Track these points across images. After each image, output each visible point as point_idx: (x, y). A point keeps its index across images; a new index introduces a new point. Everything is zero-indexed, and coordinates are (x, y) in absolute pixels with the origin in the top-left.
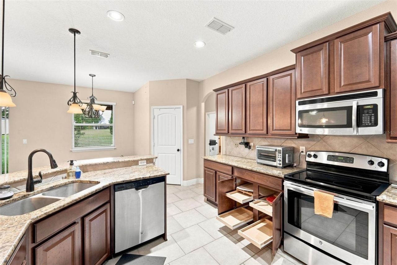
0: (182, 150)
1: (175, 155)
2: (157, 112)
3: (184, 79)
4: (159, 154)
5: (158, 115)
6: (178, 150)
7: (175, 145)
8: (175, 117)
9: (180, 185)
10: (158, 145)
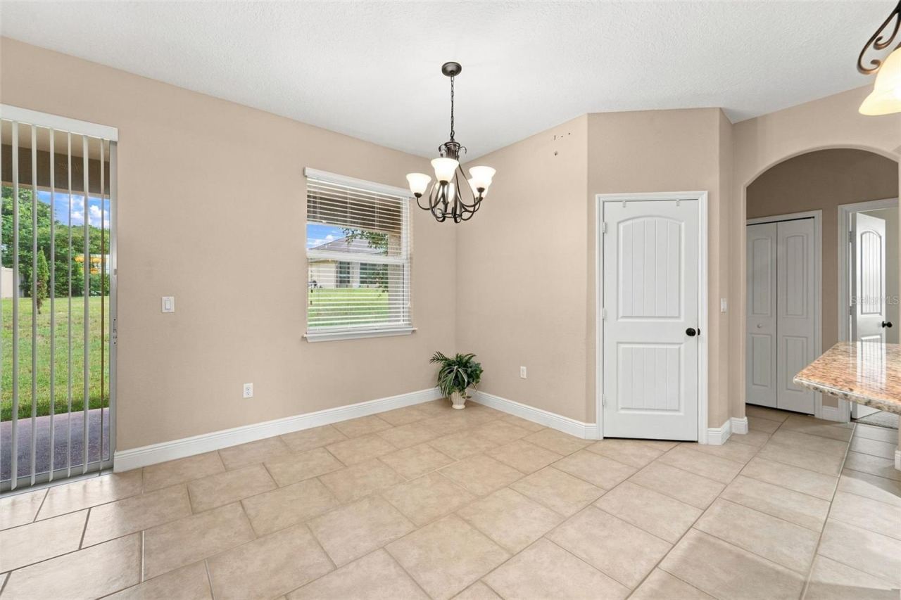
0: (704, 333)
1: (679, 349)
2: (614, 211)
3: (714, 108)
4: (622, 346)
5: (619, 223)
6: (691, 332)
7: (679, 317)
8: (680, 227)
9: (697, 442)
10: (617, 319)
